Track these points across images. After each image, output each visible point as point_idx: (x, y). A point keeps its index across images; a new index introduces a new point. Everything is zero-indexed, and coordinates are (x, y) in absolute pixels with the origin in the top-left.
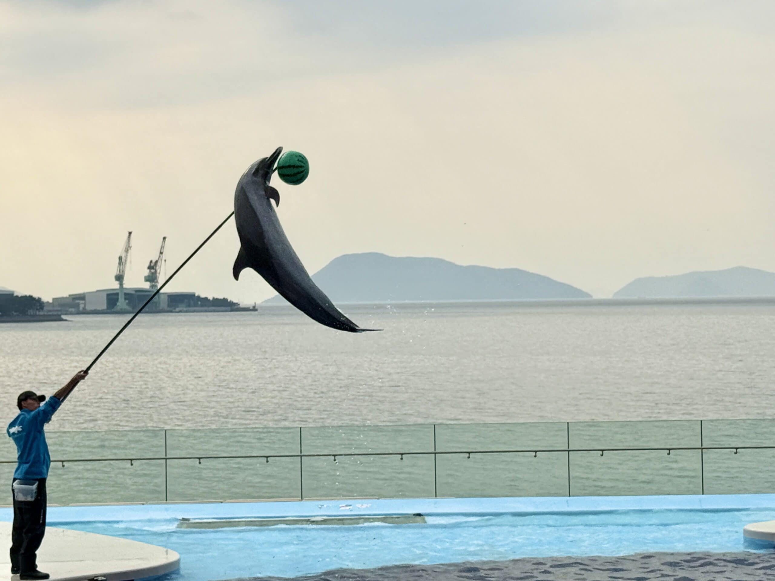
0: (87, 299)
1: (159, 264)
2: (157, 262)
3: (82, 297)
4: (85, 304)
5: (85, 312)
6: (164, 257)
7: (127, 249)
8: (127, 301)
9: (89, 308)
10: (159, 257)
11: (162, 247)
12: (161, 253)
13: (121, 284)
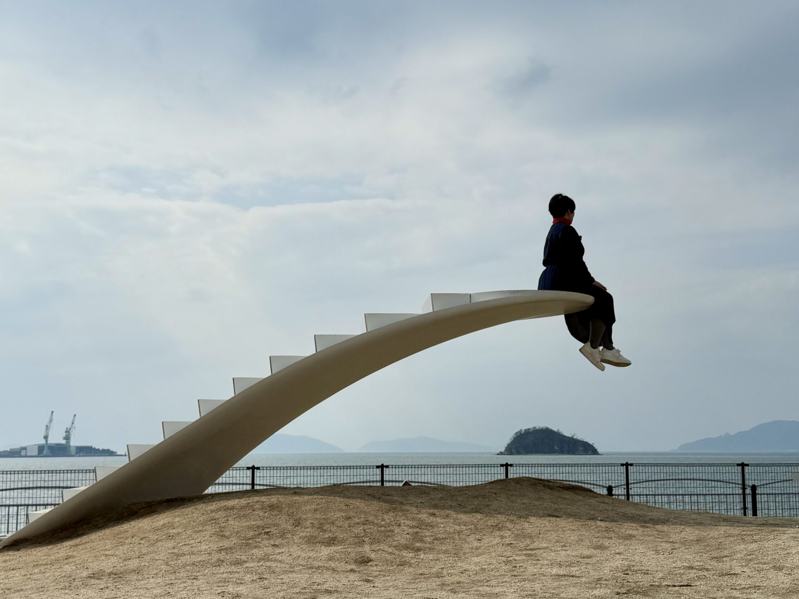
0: (28, 449)
1: (71, 430)
2: (70, 429)
3: (25, 448)
4: (26, 452)
5: (26, 456)
6: (74, 426)
7: (51, 421)
8: (49, 450)
9: (28, 454)
10: (72, 426)
11: (73, 420)
12: (73, 423)
13: (47, 441)
